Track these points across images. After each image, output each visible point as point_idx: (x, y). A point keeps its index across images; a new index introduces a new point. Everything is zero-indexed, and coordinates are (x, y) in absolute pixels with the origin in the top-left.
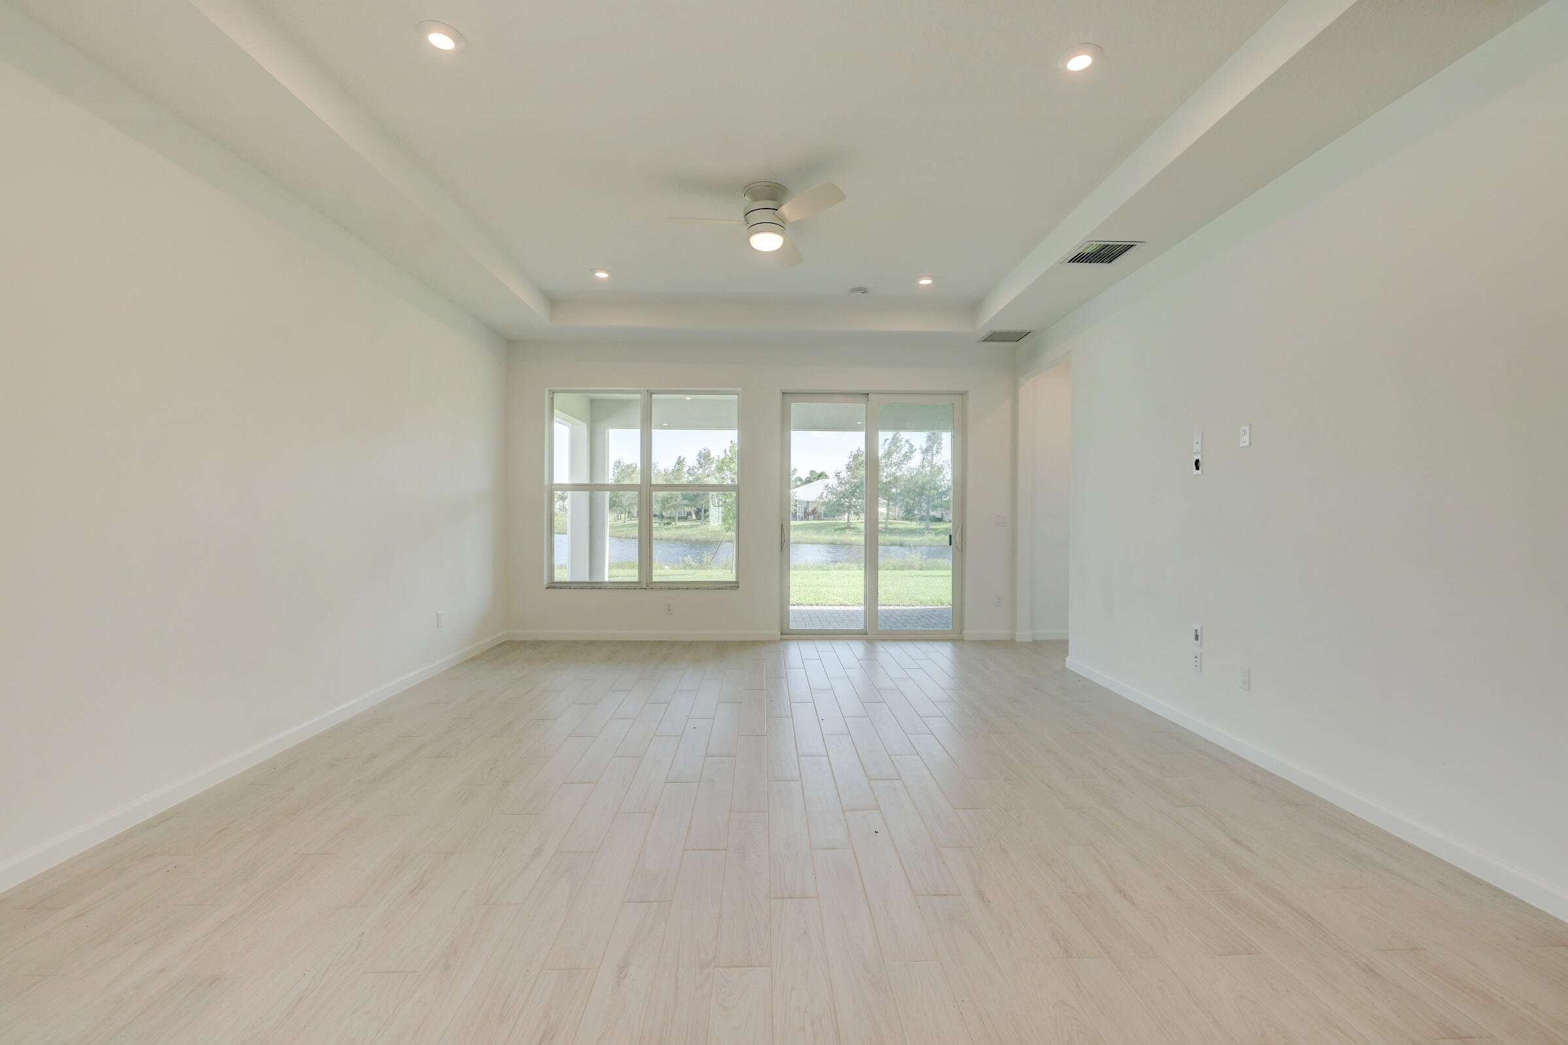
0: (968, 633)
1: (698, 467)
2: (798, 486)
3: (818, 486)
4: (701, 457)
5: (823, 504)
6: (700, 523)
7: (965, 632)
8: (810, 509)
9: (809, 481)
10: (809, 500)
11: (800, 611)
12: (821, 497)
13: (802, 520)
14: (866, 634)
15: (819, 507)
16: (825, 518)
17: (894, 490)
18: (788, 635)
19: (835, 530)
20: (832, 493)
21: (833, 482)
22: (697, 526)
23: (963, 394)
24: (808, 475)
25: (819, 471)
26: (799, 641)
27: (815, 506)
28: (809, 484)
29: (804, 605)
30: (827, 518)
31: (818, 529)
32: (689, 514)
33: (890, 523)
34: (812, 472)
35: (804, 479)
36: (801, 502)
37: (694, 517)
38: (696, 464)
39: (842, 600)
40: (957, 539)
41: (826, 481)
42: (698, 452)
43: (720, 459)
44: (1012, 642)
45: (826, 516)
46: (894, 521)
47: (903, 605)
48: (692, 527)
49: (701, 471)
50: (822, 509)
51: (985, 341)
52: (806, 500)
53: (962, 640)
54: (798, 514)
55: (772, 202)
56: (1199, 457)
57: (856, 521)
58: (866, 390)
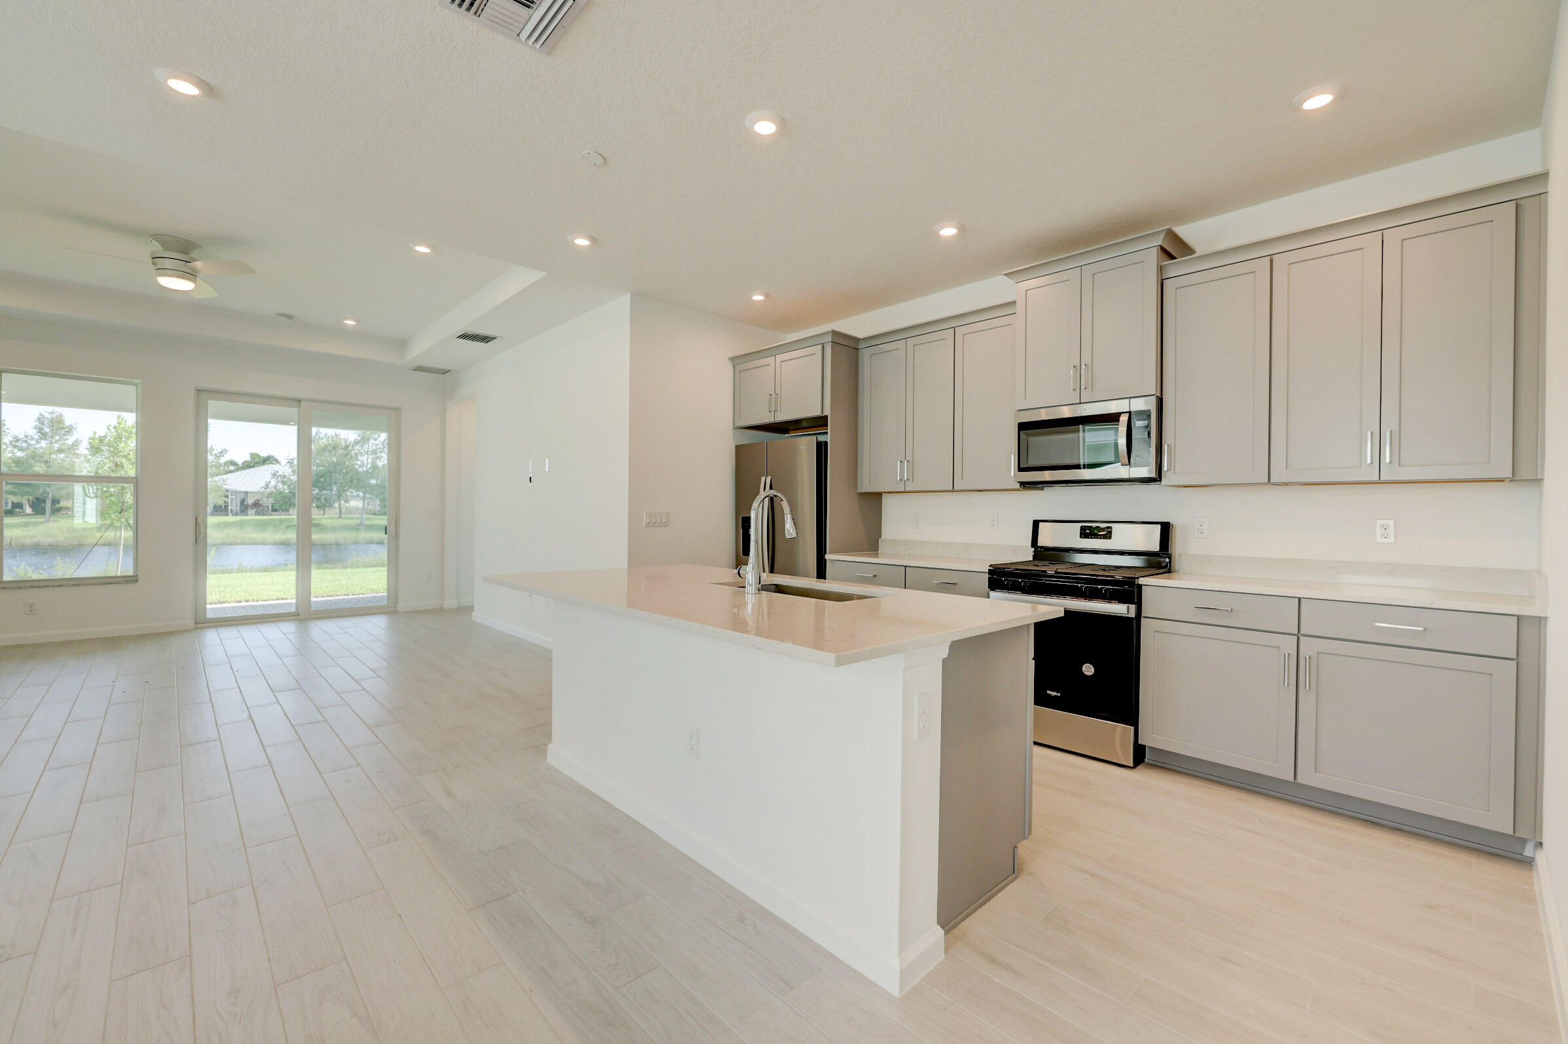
0: (401, 606)
1: (36, 437)
2: (231, 472)
3: (264, 473)
4: (42, 423)
5: (270, 495)
6: (44, 520)
7: (398, 606)
8: (250, 501)
9: (247, 466)
10: (248, 490)
11: (223, 608)
12: (267, 486)
13: (236, 515)
14: (299, 615)
15: (265, 499)
16: (273, 513)
17: (373, 481)
18: (202, 622)
19: (287, 528)
20: (284, 483)
21: (284, 469)
22: (36, 524)
23: (398, 410)
24: (248, 458)
25: (264, 454)
26: (218, 629)
27: (258, 497)
28: (248, 470)
29: (229, 602)
30: (276, 513)
31: (263, 526)
32: (18, 506)
33: (367, 519)
34: (253, 455)
35: (240, 462)
36: (235, 493)
37: (28, 510)
38: (32, 432)
39: (280, 595)
40: (391, 529)
41: (276, 467)
42: (37, 416)
43: (97, 436)
44: (441, 609)
45: (274, 510)
46: (374, 516)
47: (353, 595)
48: (27, 525)
49: (43, 444)
50: (268, 502)
51: (414, 370)
52: (243, 489)
53: (396, 612)
54: (230, 508)
55: (183, 255)
56: (531, 475)
57: (319, 517)
58: (297, 395)
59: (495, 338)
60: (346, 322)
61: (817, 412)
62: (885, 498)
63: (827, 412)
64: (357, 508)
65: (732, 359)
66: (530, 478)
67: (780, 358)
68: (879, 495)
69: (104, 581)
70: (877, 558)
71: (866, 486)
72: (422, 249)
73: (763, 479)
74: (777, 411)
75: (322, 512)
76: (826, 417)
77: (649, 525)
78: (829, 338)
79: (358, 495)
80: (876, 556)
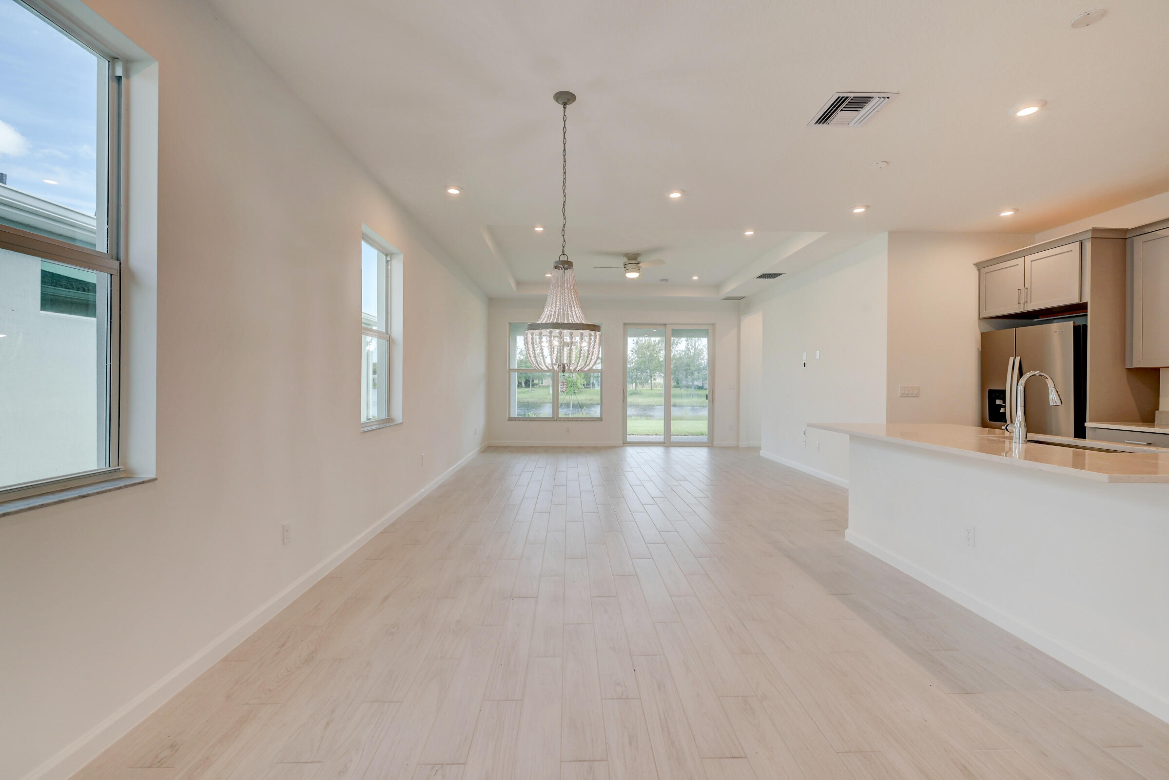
0: (716, 443)
7: (714, 442)
14: (665, 444)
18: (626, 444)
23: (713, 325)
26: (631, 447)
40: (710, 397)
44: (737, 447)
51: (725, 300)
53: (713, 446)
55: (635, 261)
56: (805, 362)
58: (665, 322)
59: (780, 275)
60: (693, 278)
61: (1075, 300)
62: (1161, 371)
63: (1087, 298)
64: (659, 384)
65: (976, 265)
66: (804, 364)
67: (1029, 258)
68: (1156, 371)
69: (592, 419)
70: (1154, 427)
71: (1139, 363)
72: (749, 233)
73: (1012, 359)
74: (1027, 302)
75: (642, 386)
76: (1086, 304)
77: (903, 395)
78: (1090, 235)
79: (661, 375)
80: (1153, 426)
